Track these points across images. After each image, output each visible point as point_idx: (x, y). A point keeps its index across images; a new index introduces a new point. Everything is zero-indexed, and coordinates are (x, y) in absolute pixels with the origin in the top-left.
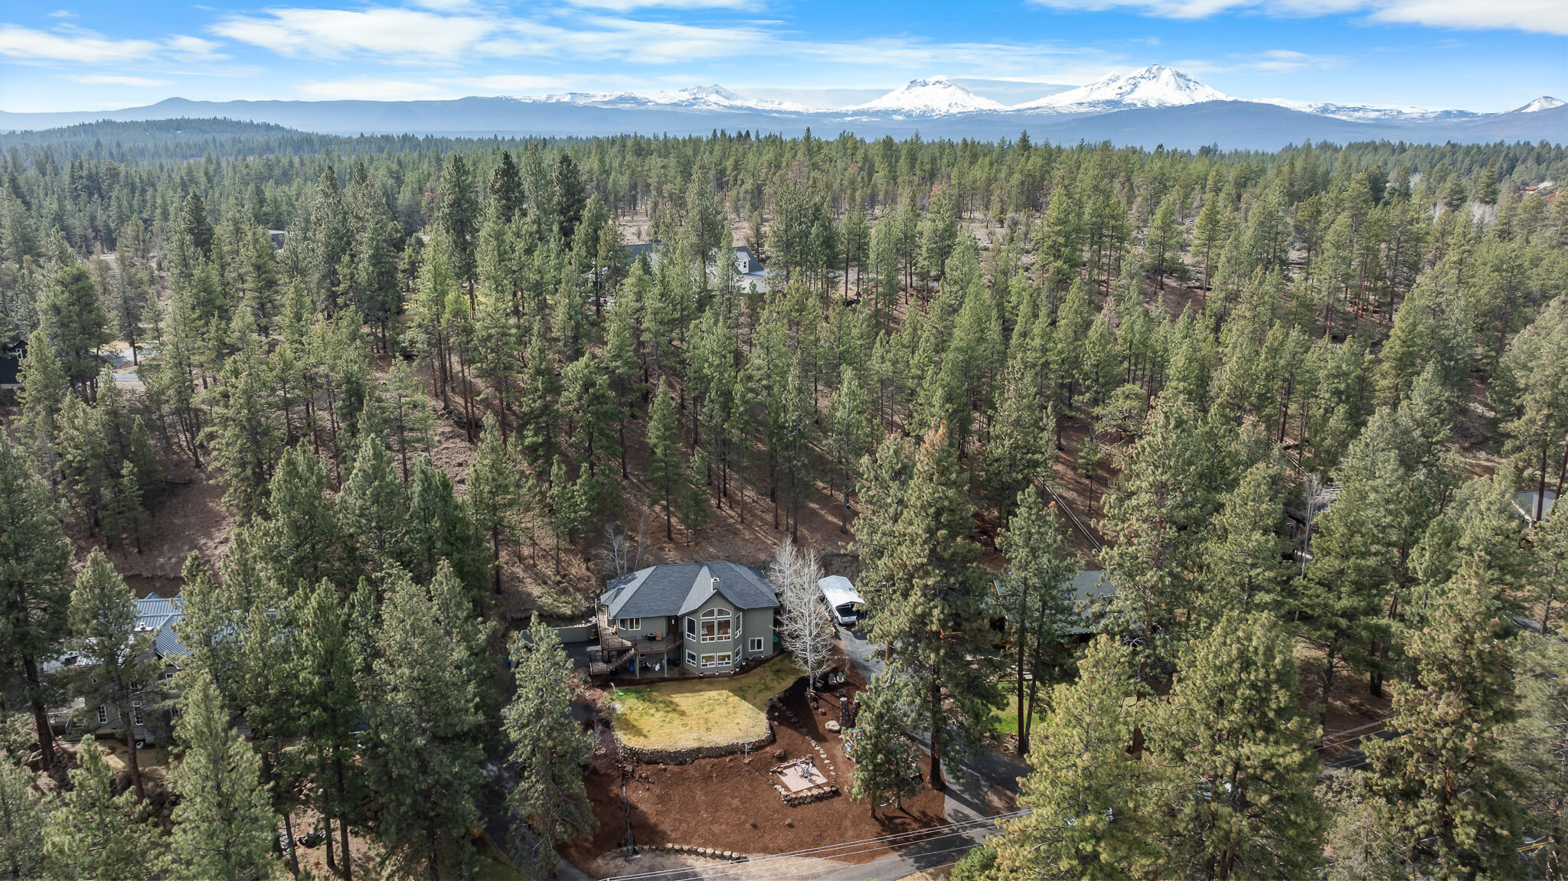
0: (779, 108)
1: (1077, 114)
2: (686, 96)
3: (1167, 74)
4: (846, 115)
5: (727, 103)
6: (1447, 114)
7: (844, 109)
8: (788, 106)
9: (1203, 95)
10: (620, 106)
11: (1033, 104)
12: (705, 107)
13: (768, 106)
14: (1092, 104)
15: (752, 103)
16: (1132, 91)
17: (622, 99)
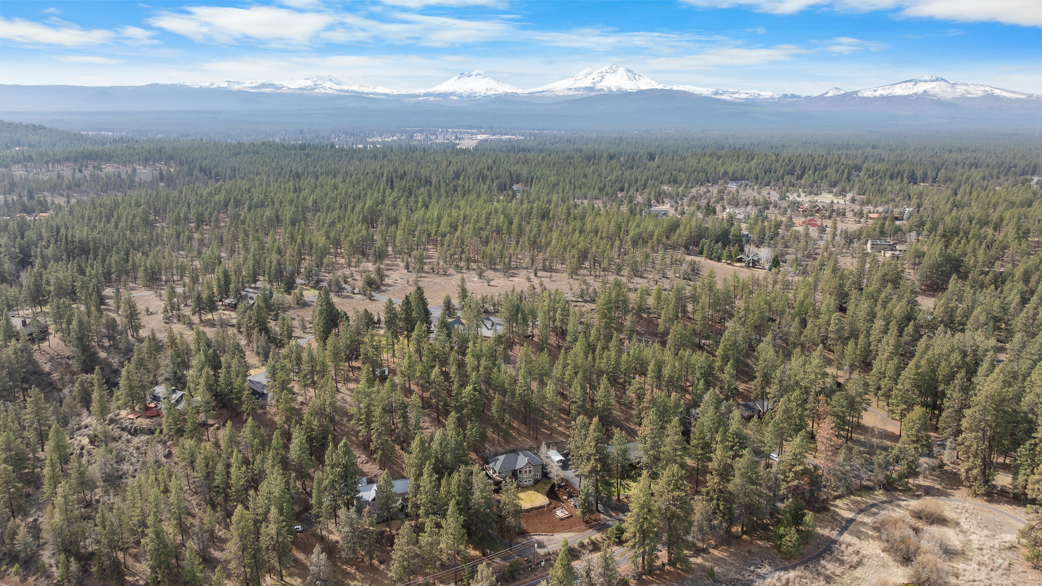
2: (309, 83)
3: (621, 71)
4: (419, 96)
5: (337, 87)
7: (417, 92)
8: (380, 90)
9: (644, 84)
10: (263, 90)
11: (540, 89)
12: (323, 91)
13: (366, 90)
14: (577, 89)
15: (355, 88)
16: (601, 81)
17: (264, 85)
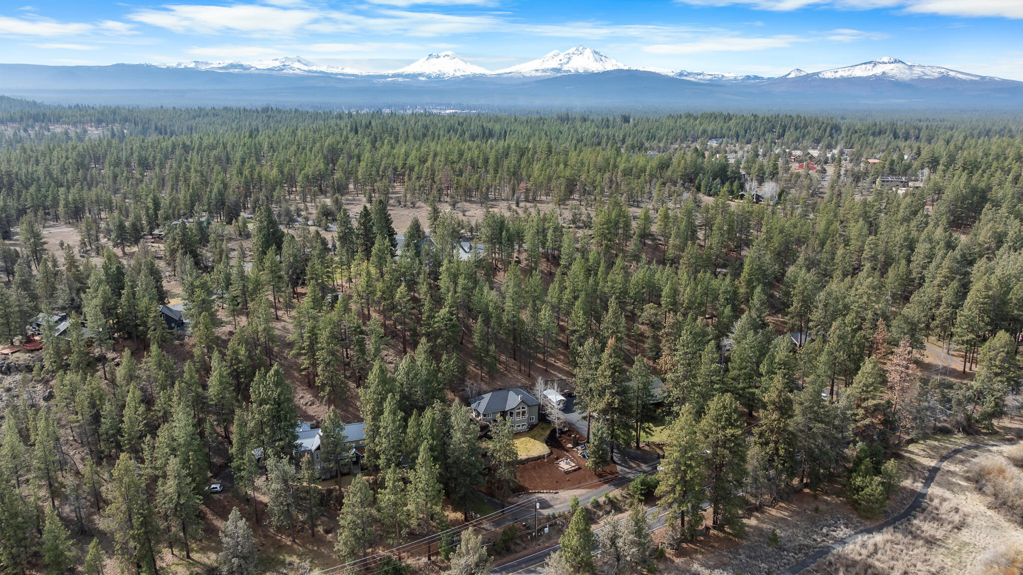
0: (342, 72)
1: (535, 77)
3: (588, 52)
4: (387, 77)
5: (306, 68)
7: (386, 72)
8: (348, 70)
9: (610, 66)
10: (231, 70)
11: (508, 70)
13: (335, 71)
14: (544, 71)
15: (324, 68)
17: (232, 66)
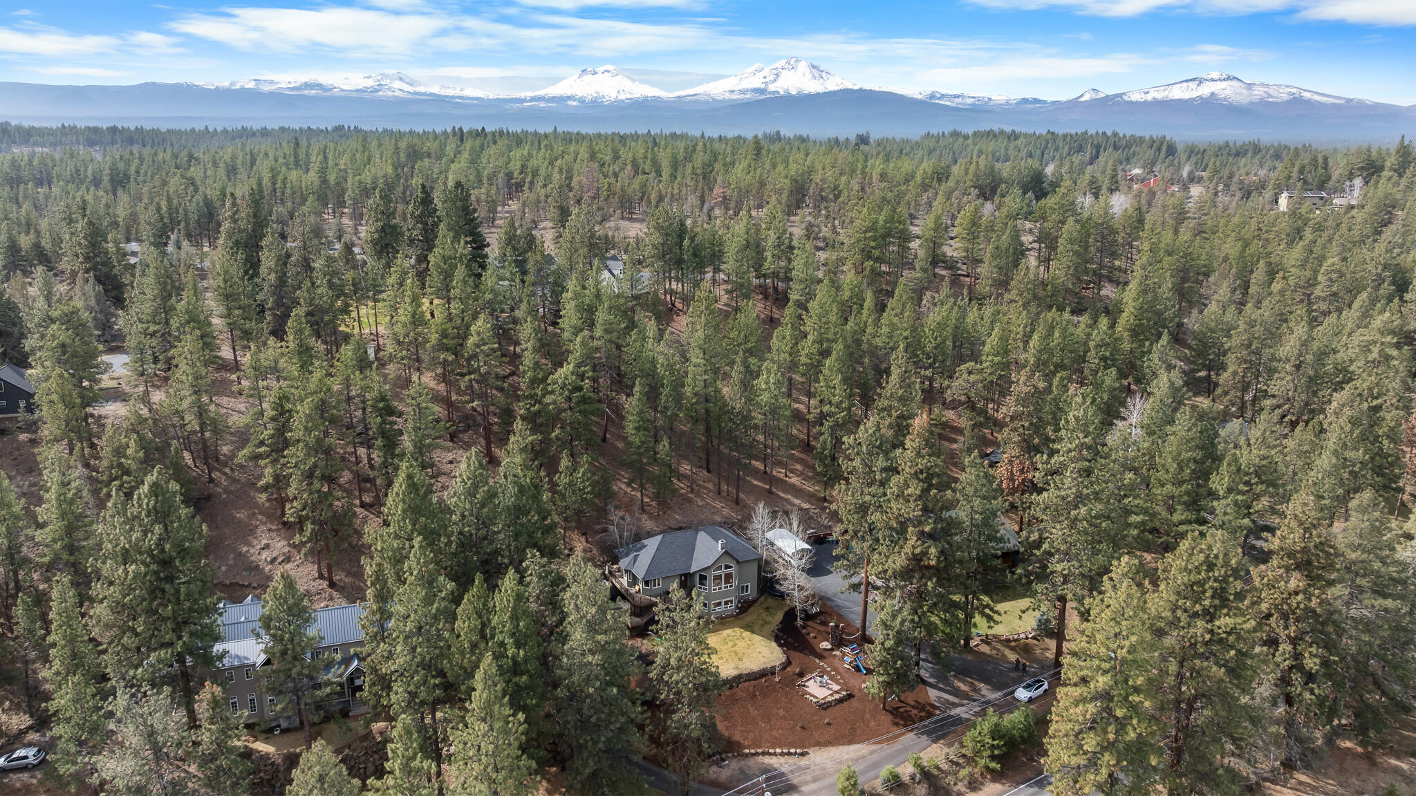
0: (461, 94)
1: (730, 100)
2: (370, 83)
3: (803, 66)
4: (524, 100)
5: (410, 89)
6: (1025, 101)
7: (522, 95)
8: (469, 92)
9: (833, 84)
10: (306, 92)
11: (691, 92)
12: (390, 94)
14: (742, 92)
15: (435, 89)
16: (775, 80)
17: (307, 86)
